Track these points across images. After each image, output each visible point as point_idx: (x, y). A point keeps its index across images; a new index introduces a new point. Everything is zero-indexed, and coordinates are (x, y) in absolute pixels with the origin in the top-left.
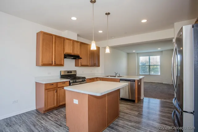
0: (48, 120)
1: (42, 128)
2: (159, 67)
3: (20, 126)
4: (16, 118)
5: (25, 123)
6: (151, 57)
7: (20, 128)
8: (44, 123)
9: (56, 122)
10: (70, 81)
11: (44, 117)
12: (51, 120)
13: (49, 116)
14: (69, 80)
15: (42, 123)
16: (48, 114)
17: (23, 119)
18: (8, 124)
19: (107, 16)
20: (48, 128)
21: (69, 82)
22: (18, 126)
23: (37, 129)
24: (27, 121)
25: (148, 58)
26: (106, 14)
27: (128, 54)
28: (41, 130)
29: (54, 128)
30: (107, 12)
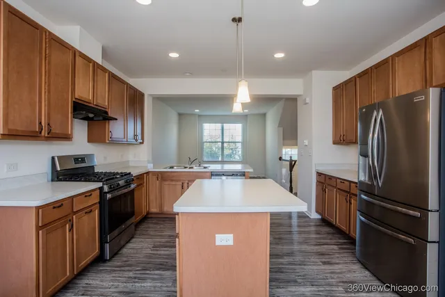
2: (239, 145)
6: (226, 126)
10: (101, 189)
14: (100, 184)
19: (235, 24)
21: (98, 191)
25: (220, 128)
26: (234, 20)
27: (180, 115)
30: (237, 16)
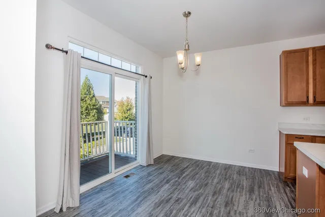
0: (282, 191)
1: (265, 194)
3: (246, 179)
4: (249, 170)
5: (253, 179)
7: (245, 181)
8: (273, 192)
9: (291, 200)
11: (280, 184)
12: (287, 195)
13: (290, 188)
15: (270, 189)
16: (290, 185)
17: (256, 174)
18: (239, 171)
20: (272, 199)
22: (245, 179)
23: (259, 192)
24: (257, 178)
28: (263, 196)
29: (280, 204)
